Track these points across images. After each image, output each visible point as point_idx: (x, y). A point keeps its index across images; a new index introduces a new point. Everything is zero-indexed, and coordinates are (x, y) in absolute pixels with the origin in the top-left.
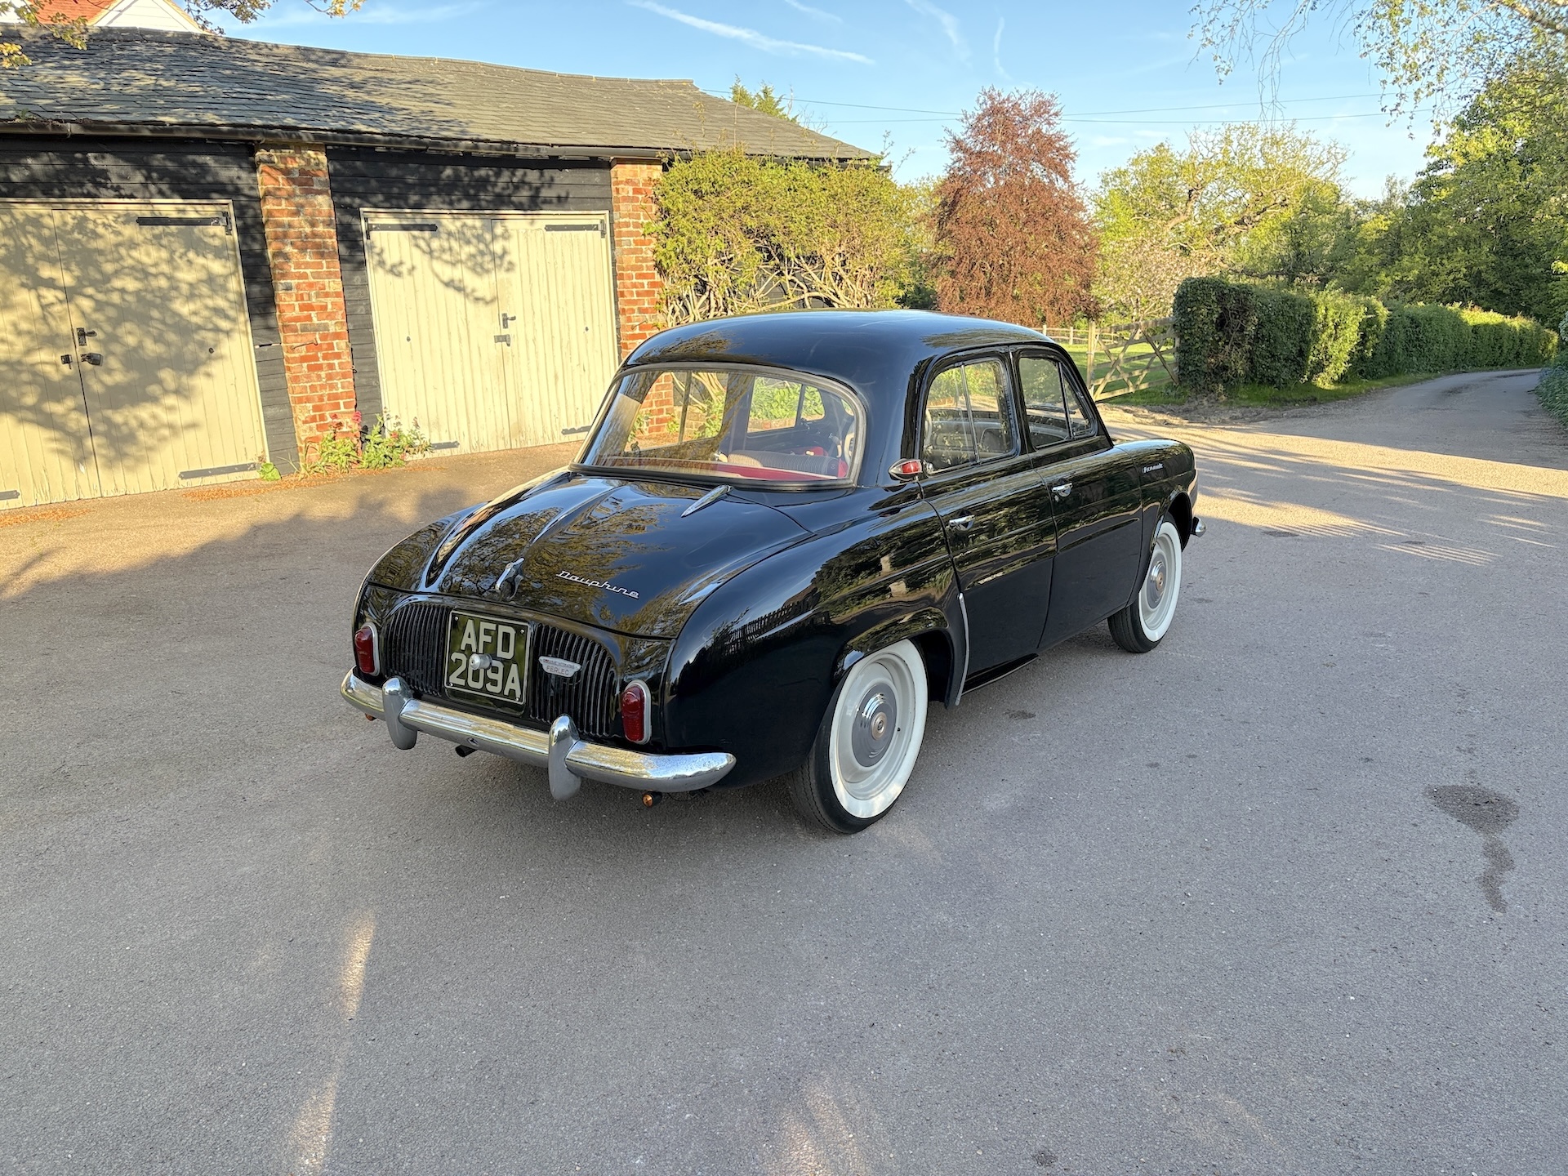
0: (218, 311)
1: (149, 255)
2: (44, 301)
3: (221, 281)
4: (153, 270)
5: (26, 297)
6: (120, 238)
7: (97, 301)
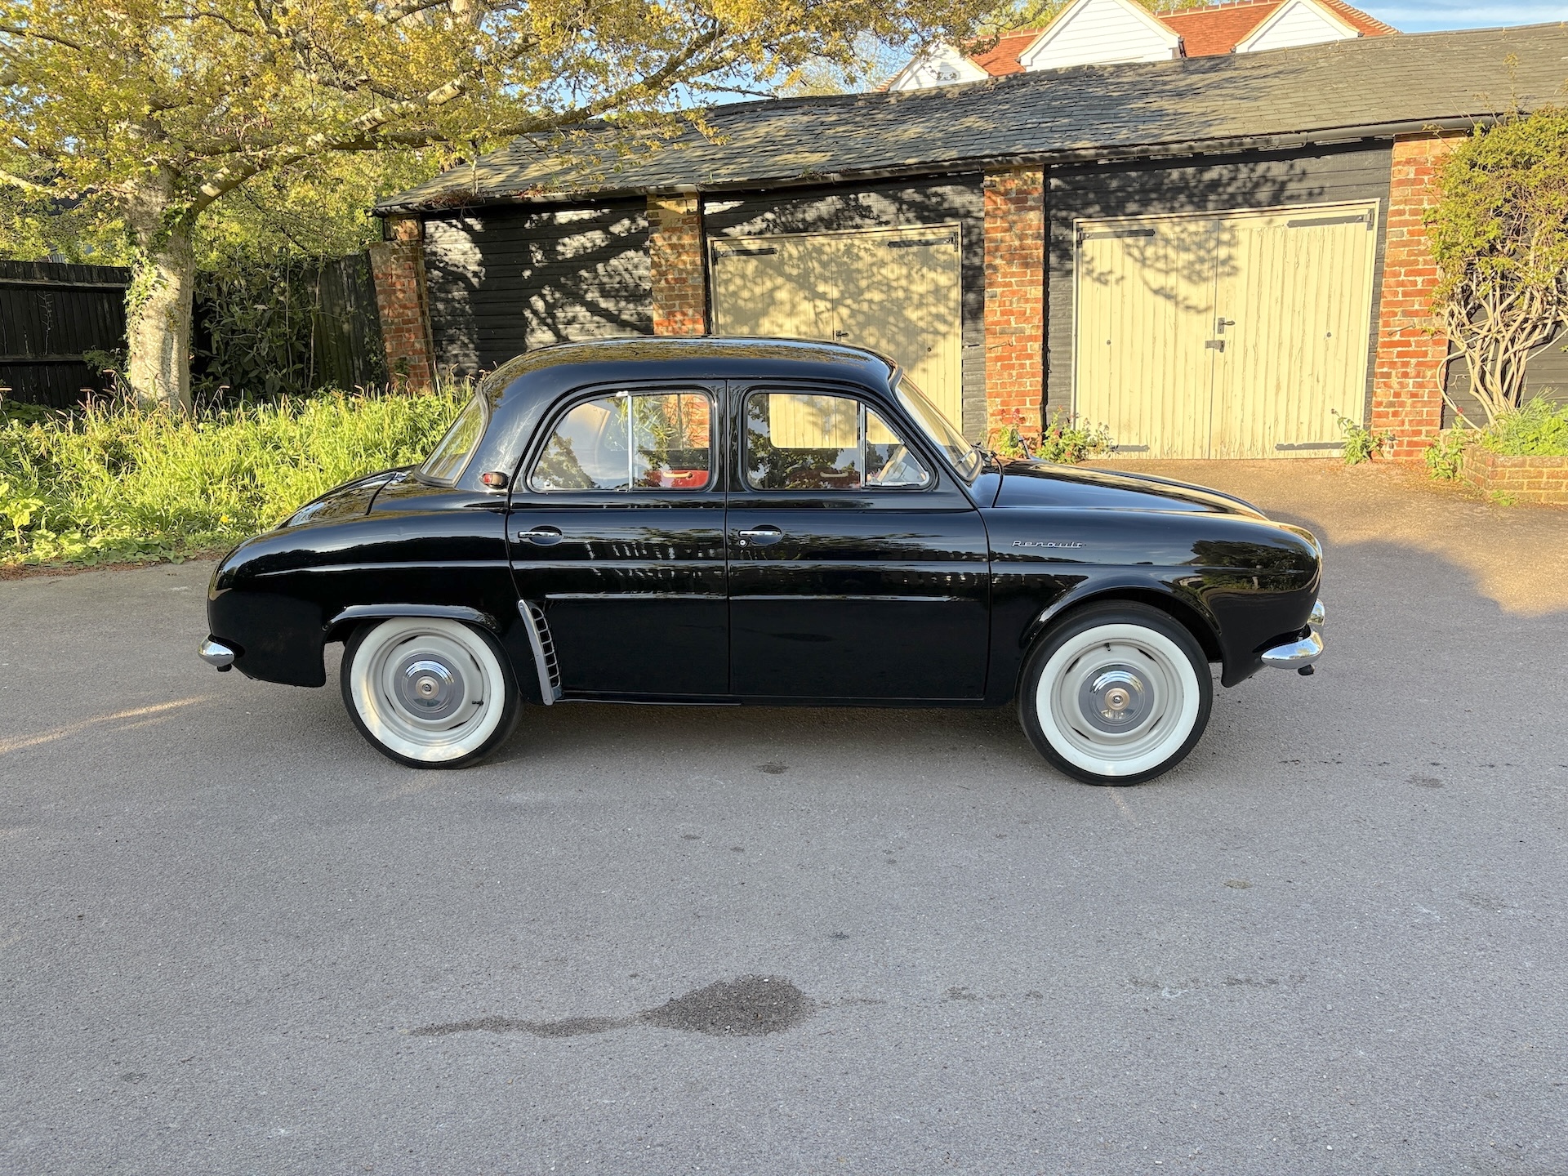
0: (939, 317)
1: (892, 272)
2: (818, 310)
3: (944, 291)
4: (894, 284)
5: (806, 306)
6: (875, 259)
7: (852, 310)
